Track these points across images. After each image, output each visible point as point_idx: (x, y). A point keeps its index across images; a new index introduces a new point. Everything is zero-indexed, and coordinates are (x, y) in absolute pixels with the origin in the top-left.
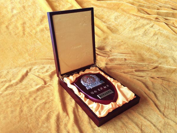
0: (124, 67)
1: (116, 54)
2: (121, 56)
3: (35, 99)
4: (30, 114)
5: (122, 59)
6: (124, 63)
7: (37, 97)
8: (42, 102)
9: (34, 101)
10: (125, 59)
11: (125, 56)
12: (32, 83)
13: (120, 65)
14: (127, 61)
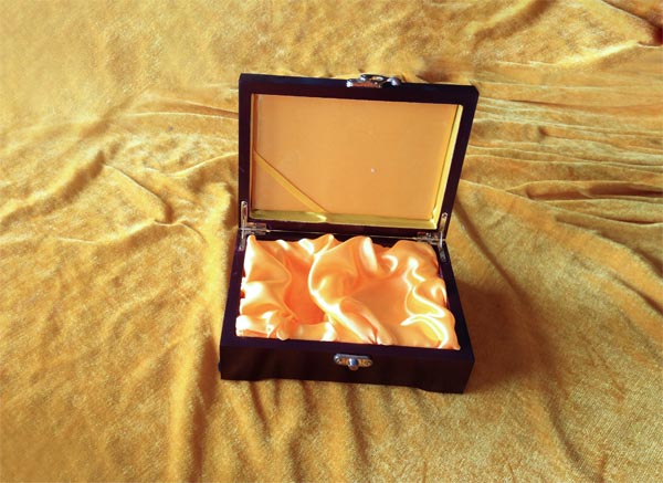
0: (536, 168)
1: (501, 102)
2: (523, 113)
3: (117, 282)
4: (89, 345)
5: (527, 128)
6: (535, 149)
7: (129, 273)
8: (144, 299)
9: (114, 290)
10: (543, 133)
11: (543, 117)
12: (115, 209)
13: (516, 156)
14: (549, 143)
